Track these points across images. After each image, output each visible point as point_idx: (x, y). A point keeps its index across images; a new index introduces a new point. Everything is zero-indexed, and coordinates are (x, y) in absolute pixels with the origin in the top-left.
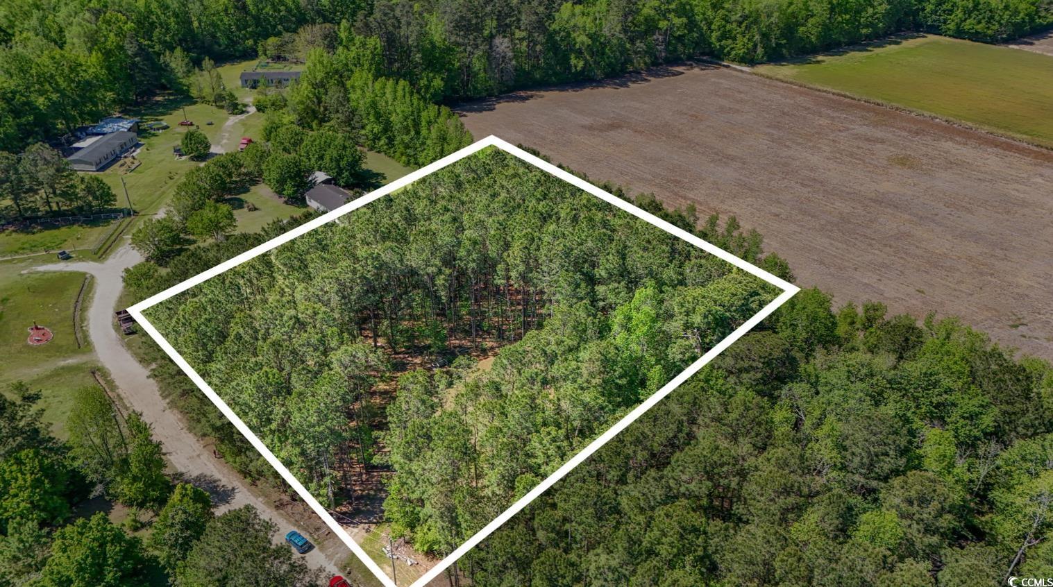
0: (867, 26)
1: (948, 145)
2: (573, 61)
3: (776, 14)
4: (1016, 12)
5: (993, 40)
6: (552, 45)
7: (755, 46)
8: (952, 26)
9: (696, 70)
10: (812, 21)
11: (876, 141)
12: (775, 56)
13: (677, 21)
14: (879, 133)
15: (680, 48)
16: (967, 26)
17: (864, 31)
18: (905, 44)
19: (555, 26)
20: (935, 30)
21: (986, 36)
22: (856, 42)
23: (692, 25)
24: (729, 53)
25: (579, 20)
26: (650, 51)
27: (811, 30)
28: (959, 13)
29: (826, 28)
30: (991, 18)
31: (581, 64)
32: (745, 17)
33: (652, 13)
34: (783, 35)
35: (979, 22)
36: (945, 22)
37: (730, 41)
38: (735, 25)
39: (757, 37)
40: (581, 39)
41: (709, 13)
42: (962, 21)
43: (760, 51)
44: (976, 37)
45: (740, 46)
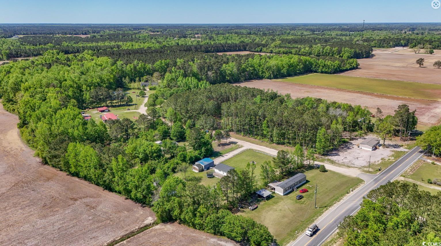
0: (298, 70)
1: (318, 89)
2: (227, 77)
3: (275, 66)
4: (334, 66)
5: (330, 73)
6: (221, 74)
7: (271, 74)
8: (320, 70)
9: (257, 81)
10: (284, 69)
11: (301, 89)
12: (276, 77)
13: (251, 68)
14: (302, 88)
15: (252, 76)
16: (323, 70)
17: (298, 72)
18: (308, 75)
19: (222, 69)
20: (316, 72)
21: (328, 72)
22: (296, 74)
23: (254, 70)
24: (264, 77)
25: (228, 68)
26: (245, 76)
27: (284, 71)
28: (321, 67)
29: (288, 70)
30: (329, 68)
31: (229, 78)
32: (267, 68)
33: (245, 67)
34: (277, 72)
35: (326, 69)
36: (318, 69)
37: (264, 74)
38: (265, 70)
39: (271, 72)
40: (228, 72)
41: (258, 67)
42: (322, 69)
43: (272, 76)
44: (326, 73)
45: (267, 75)
